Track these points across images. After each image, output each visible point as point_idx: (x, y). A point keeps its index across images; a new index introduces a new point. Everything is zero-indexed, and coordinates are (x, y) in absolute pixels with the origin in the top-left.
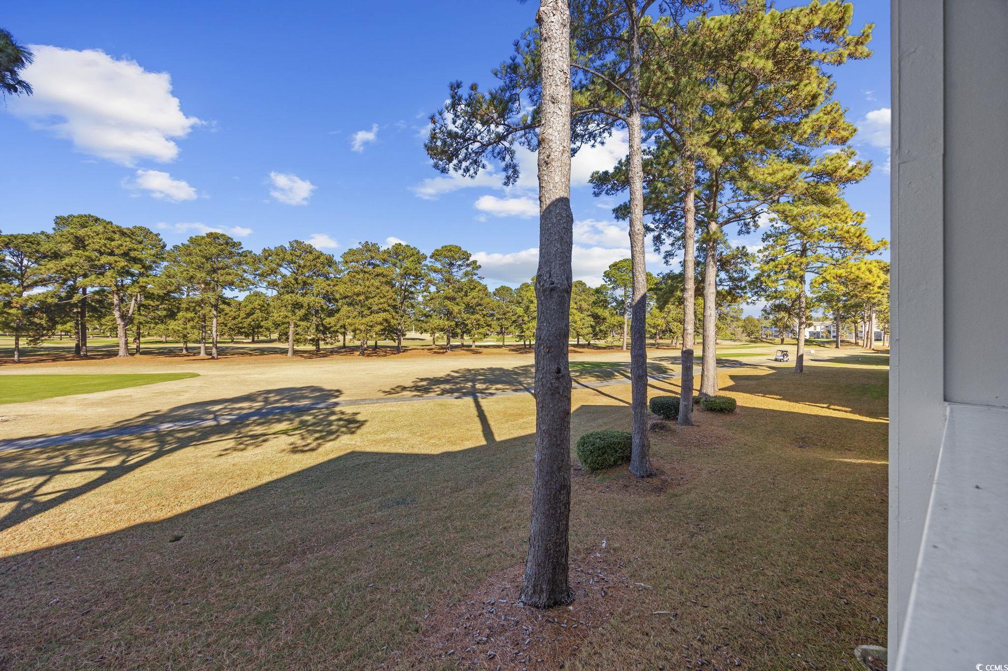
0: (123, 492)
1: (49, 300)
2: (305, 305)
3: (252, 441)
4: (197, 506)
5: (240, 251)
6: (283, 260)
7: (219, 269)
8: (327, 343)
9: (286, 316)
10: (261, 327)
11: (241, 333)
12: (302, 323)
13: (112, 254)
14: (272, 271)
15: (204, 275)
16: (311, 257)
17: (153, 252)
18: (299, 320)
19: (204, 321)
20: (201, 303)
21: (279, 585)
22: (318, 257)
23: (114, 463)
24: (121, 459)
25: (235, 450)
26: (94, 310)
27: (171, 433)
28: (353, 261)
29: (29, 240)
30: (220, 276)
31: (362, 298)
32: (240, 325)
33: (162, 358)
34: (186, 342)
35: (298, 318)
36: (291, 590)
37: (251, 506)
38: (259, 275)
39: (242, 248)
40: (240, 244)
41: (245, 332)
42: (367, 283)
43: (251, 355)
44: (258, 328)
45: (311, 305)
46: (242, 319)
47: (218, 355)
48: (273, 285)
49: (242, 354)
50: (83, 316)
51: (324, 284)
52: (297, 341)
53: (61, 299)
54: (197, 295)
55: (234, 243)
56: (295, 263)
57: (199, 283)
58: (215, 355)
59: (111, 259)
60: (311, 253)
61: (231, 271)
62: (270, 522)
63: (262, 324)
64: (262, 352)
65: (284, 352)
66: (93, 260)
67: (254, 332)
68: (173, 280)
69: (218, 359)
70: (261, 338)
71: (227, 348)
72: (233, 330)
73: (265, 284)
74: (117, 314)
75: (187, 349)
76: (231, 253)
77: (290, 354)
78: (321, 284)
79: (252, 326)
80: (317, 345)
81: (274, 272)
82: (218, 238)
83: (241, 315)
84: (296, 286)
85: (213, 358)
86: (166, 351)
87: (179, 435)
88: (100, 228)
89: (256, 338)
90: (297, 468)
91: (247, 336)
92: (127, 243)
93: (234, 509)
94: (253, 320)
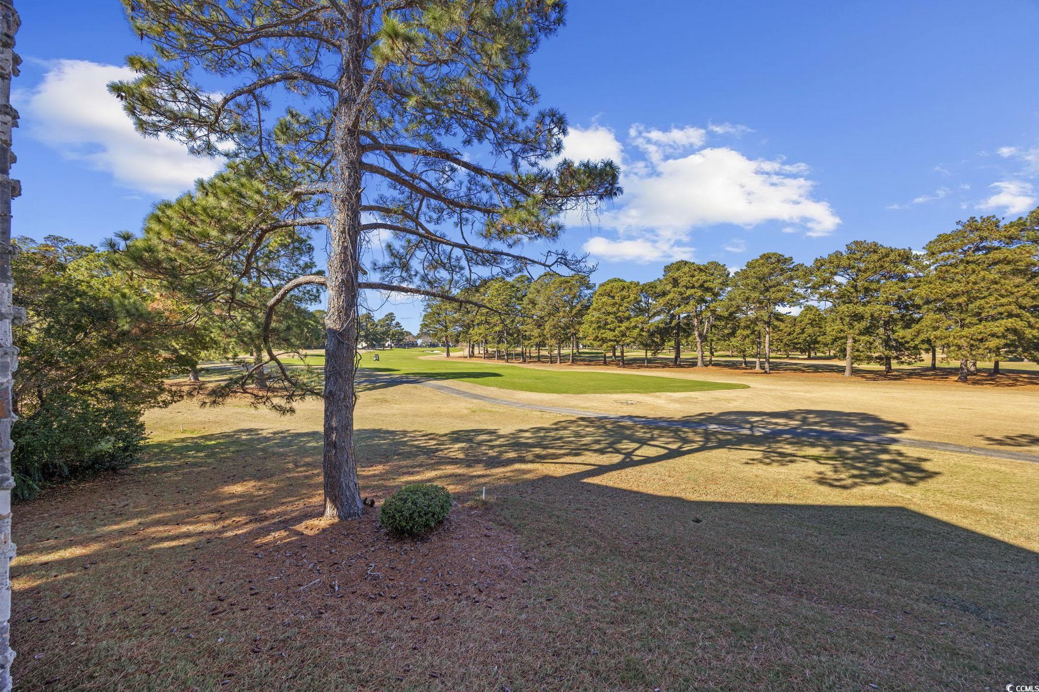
0: (674, 470)
1: (660, 325)
2: (867, 315)
3: (779, 458)
4: (718, 500)
5: (791, 266)
6: (838, 267)
7: (771, 287)
8: (902, 363)
9: (842, 330)
10: (818, 343)
11: (797, 349)
12: (862, 338)
13: (693, 287)
14: (824, 281)
15: (757, 294)
16: (876, 257)
17: (720, 281)
18: (859, 334)
19: (759, 338)
20: (755, 321)
21: (763, 609)
22: (887, 255)
23: (674, 446)
24: (679, 444)
25: (761, 462)
26: (684, 331)
27: (715, 433)
28: (945, 250)
29: (652, 286)
30: (772, 295)
31: (962, 299)
32: (795, 341)
33: (726, 370)
34: (744, 356)
35: (857, 332)
36: (773, 622)
37: (761, 520)
38: (810, 287)
39: (793, 263)
40: (791, 258)
41: (801, 348)
42: (973, 278)
43: (804, 371)
44: (814, 344)
45: (876, 315)
46: (798, 334)
47: (770, 369)
48: (827, 296)
49: (795, 370)
50: (678, 336)
51: (895, 288)
52: (856, 359)
53: (666, 324)
54: (751, 314)
55: (786, 259)
56: (853, 268)
57: (754, 303)
58: (767, 370)
59: (693, 291)
60: (875, 252)
61: (782, 288)
62: (775, 545)
63: (819, 339)
64: (816, 369)
65: (841, 370)
66: (682, 294)
67: (810, 348)
68: (733, 303)
69: (770, 373)
70: (819, 354)
71: (781, 363)
72: (789, 346)
73: (817, 296)
74: (696, 333)
75: (746, 363)
76: (782, 270)
77: (847, 373)
78: (890, 288)
79: (807, 342)
80: (888, 364)
81: (826, 282)
82: (770, 258)
83: (796, 330)
84: (854, 294)
85: (766, 372)
86: (730, 364)
87: (721, 437)
88: (686, 269)
89: (813, 355)
90: (820, 501)
91: (803, 351)
92: (704, 277)
93: (746, 517)
94: (809, 336)
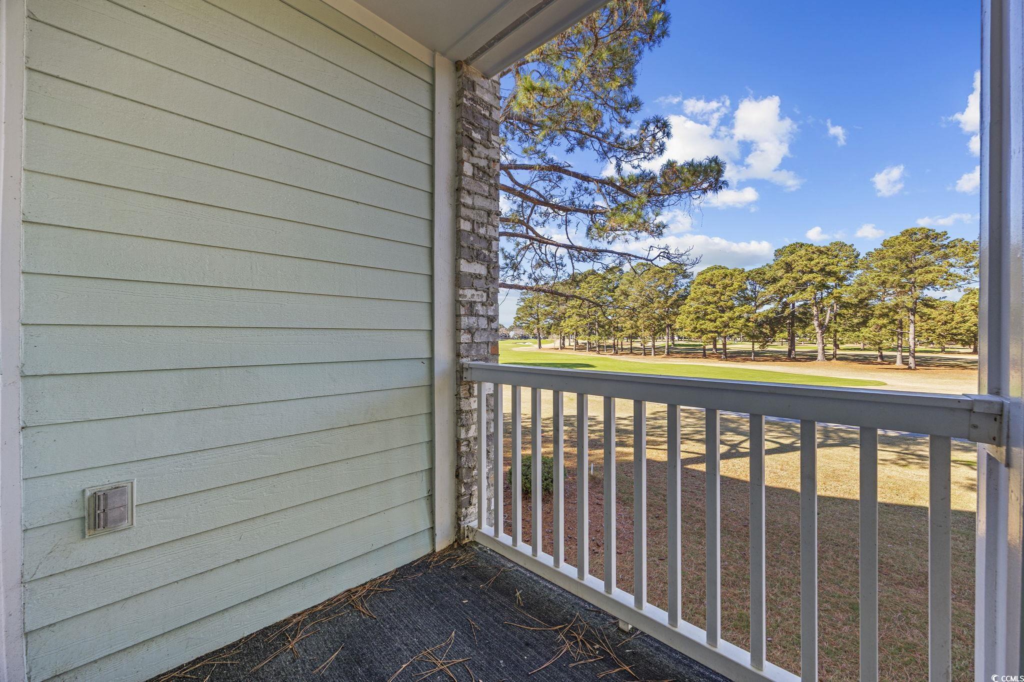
0: (788, 464)
1: (770, 315)
3: (918, 461)
4: (839, 497)
5: (946, 242)
7: (916, 268)
11: (957, 341)
13: (811, 272)
15: (897, 277)
17: (847, 263)
19: (901, 328)
20: (895, 308)
23: (787, 441)
24: (793, 440)
25: (896, 464)
26: (800, 320)
30: (917, 277)
32: (954, 331)
33: (855, 365)
34: (880, 349)
37: (892, 520)
39: (948, 238)
40: (945, 233)
41: (962, 340)
43: (965, 368)
46: (957, 323)
47: (916, 365)
49: (952, 366)
50: (793, 326)
53: (778, 313)
54: (890, 301)
55: (937, 234)
57: (893, 287)
58: (912, 365)
59: (811, 276)
61: (932, 268)
62: (908, 544)
66: (798, 280)
68: (865, 288)
69: (915, 369)
71: (932, 358)
72: (944, 337)
74: (816, 323)
75: (882, 357)
76: (932, 247)
82: (915, 234)
83: (955, 318)
85: (910, 368)
86: (860, 358)
88: (803, 252)
90: (972, 508)
91: (965, 343)
92: (825, 260)
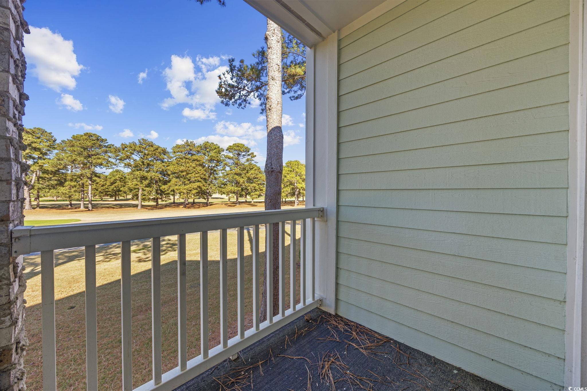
0: (37, 286)
2: (149, 178)
5: (106, 144)
6: (134, 150)
7: (92, 155)
8: (163, 201)
9: (137, 185)
10: (121, 191)
11: (107, 195)
12: (147, 189)
14: (127, 157)
15: (82, 159)
16: (152, 149)
17: (47, 144)
18: (145, 187)
19: (83, 188)
20: (81, 176)
22: (157, 149)
28: (179, 152)
30: (92, 160)
31: (184, 173)
32: (107, 190)
33: (54, 210)
34: (70, 201)
35: (144, 186)
38: (119, 159)
39: (107, 143)
40: (106, 140)
41: (110, 194)
42: (188, 165)
43: (114, 208)
44: (118, 192)
45: (153, 177)
46: (108, 186)
47: (92, 208)
48: (128, 165)
49: (108, 207)
51: (161, 165)
52: (144, 200)
54: (78, 172)
55: (103, 139)
56: (142, 152)
57: (79, 164)
58: (90, 208)
60: (152, 146)
61: (100, 157)
63: (121, 189)
64: (121, 206)
65: (136, 206)
67: (116, 194)
68: (62, 162)
69: (92, 210)
70: (121, 198)
71: (97, 204)
72: (102, 193)
73: (123, 165)
75: (71, 204)
76: (100, 145)
77: (139, 207)
78: (158, 165)
79: (114, 190)
80: (157, 202)
81: (128, 157)
82: (92, 136)
83: (107, 183)
84: (143, 166)
85: (89, 210)
86: (56, 206)
89: (117, 198)
91: (111, 196)
92: (30, 138)
94: (115, 187)
